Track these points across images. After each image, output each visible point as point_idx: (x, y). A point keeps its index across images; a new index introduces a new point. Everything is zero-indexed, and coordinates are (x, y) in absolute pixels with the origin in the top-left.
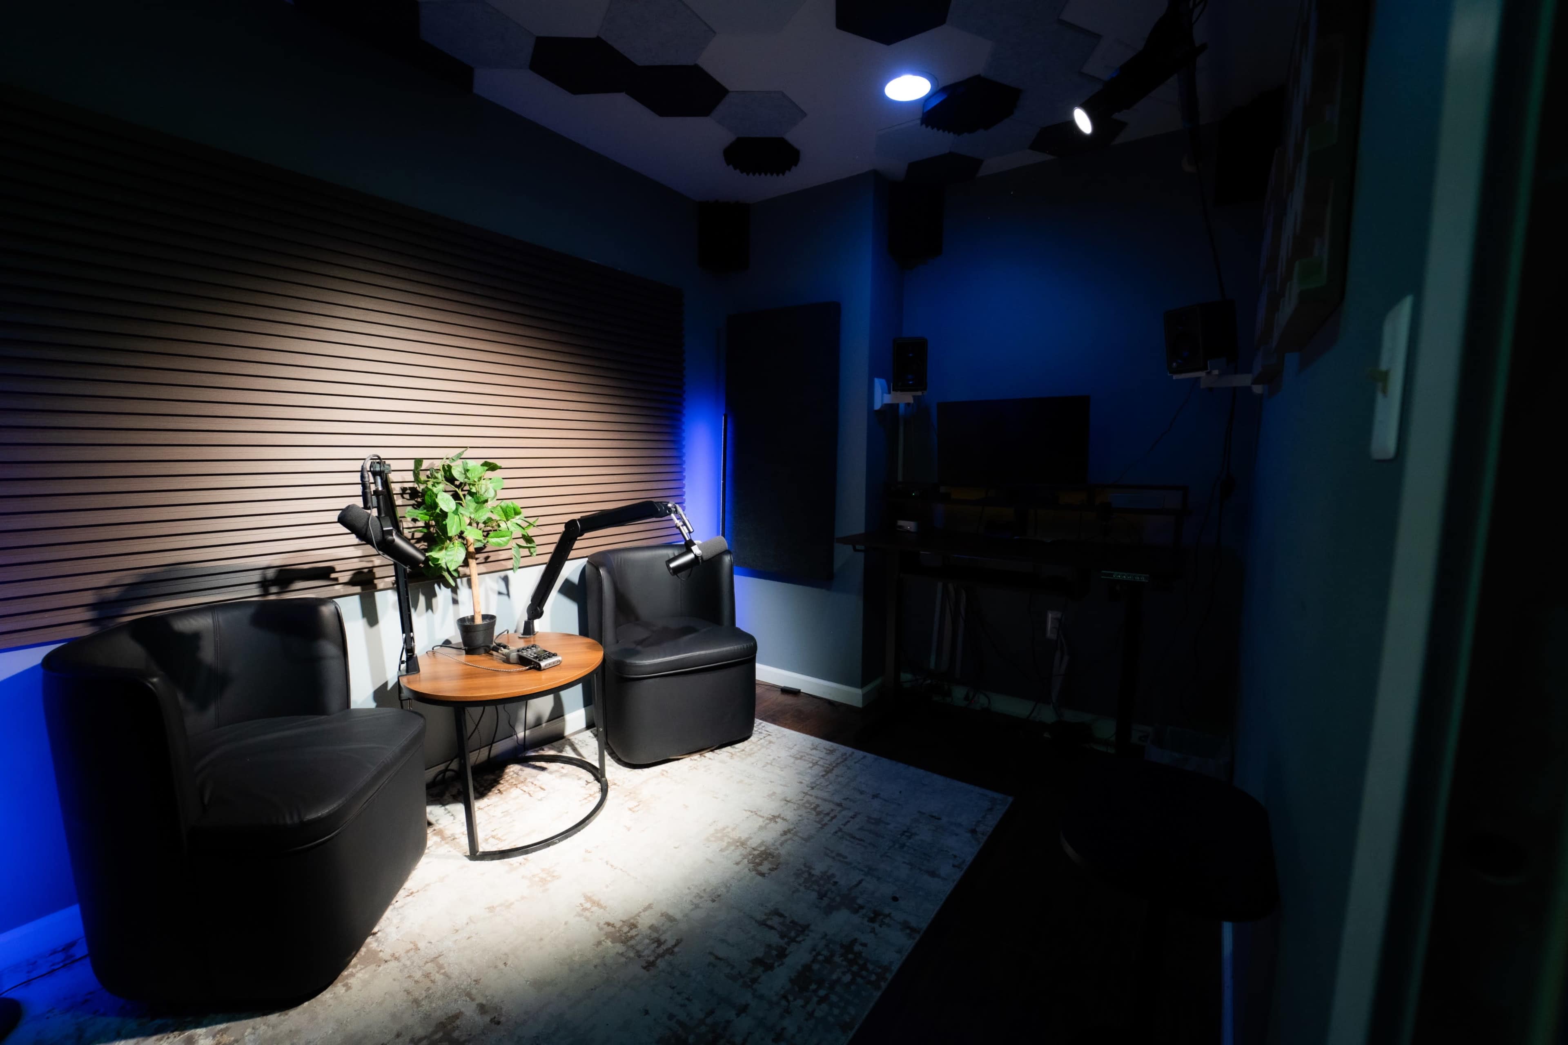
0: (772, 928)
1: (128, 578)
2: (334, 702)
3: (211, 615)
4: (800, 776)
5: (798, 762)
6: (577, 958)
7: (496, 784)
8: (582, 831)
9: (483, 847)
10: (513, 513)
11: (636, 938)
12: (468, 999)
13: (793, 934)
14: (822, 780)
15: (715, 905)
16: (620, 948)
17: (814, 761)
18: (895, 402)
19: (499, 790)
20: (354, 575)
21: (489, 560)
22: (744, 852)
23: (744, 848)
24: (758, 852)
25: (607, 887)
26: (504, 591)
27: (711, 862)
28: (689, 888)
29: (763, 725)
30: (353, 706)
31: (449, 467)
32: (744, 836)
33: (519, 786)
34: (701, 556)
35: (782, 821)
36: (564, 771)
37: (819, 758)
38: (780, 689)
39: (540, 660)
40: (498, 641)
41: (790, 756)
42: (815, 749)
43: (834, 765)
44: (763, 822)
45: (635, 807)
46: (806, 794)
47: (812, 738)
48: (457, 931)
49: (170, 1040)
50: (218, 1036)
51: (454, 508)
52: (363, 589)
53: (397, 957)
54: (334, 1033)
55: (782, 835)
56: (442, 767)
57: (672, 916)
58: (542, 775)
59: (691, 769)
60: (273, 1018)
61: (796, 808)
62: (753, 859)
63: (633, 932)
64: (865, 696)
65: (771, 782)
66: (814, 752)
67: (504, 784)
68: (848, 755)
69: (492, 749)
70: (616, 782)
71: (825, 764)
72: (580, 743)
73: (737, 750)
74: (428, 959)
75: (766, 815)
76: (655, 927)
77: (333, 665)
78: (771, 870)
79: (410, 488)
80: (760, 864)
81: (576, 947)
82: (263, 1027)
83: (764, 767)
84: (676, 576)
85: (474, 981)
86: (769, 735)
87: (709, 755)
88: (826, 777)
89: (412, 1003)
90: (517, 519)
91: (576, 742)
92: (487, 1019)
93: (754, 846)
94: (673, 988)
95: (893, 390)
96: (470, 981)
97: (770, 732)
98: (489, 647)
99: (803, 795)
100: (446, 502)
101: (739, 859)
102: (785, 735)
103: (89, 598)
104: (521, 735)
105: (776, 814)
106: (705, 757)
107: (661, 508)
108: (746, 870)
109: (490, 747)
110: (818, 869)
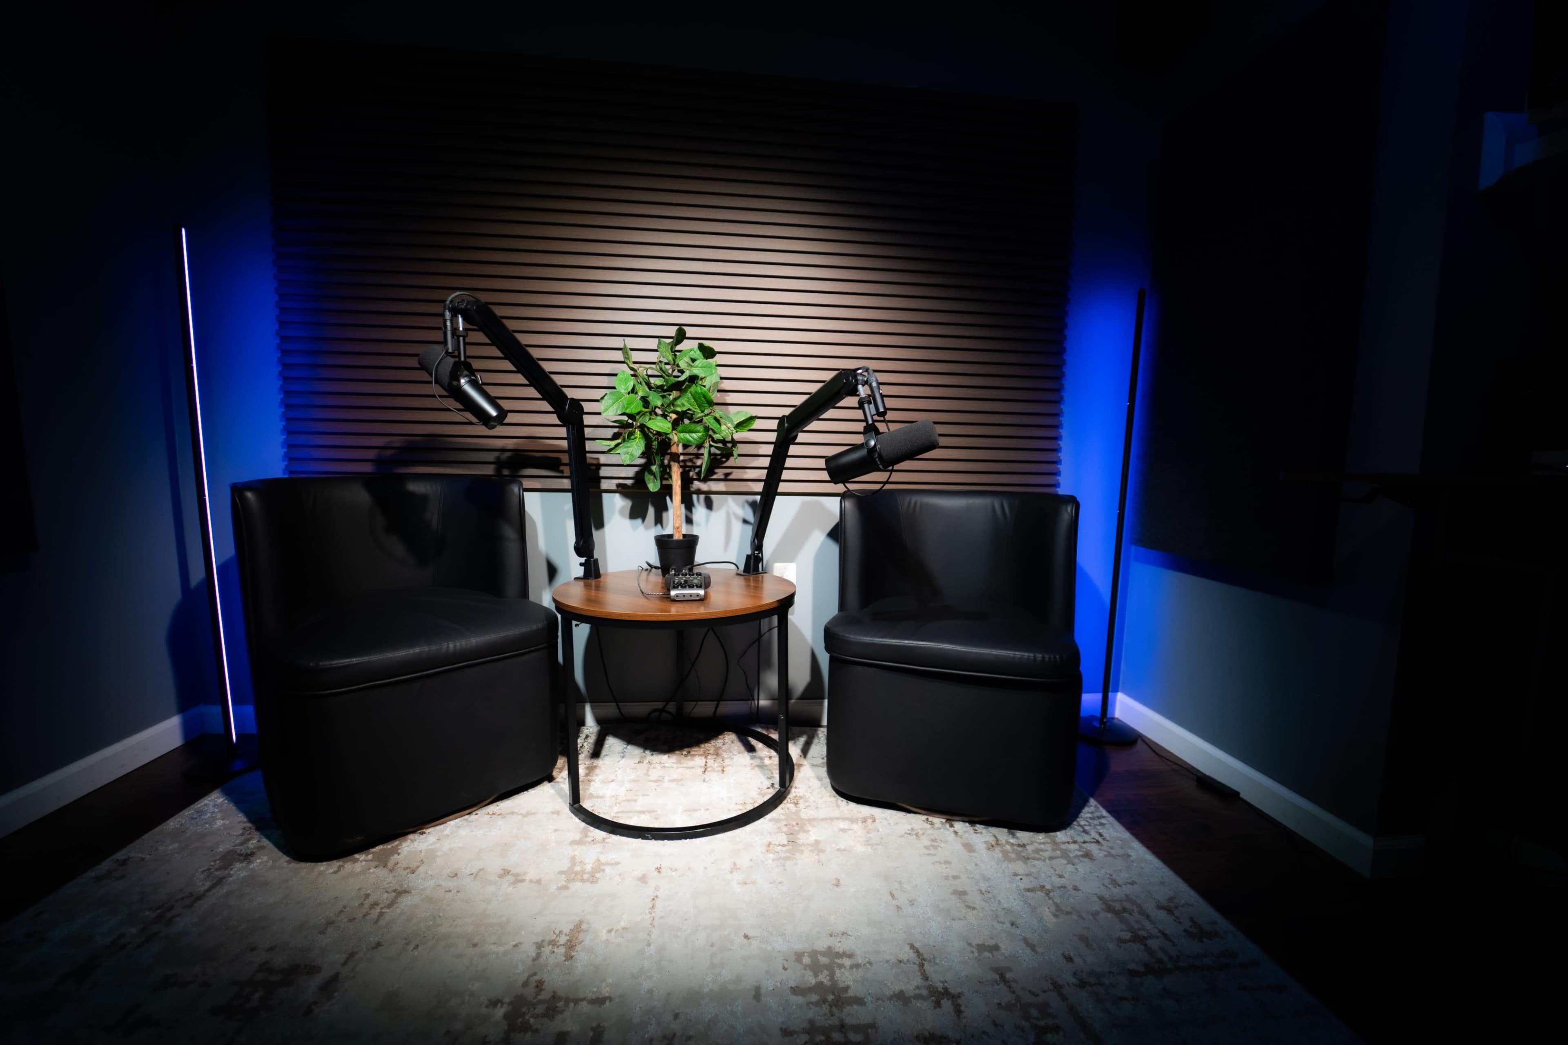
3: (442, 485)
4: (1080, 945)
5: (1104, 916)
12: (344, 959)
17: (1142, 933)
23: (830, 1011)
29: (1103, 821)
32: (854, 992)
33: (708, 759)
35: (949, 1010)
36: (765, 762)
37: (1160, 931)
38: (1195, 778)
41: (1100, 898)
42: (1169, 911)
43: (1182, 964)
44: (916, 987)
45: (778, 845)
46: (1057, 987)
47: (1184, 887)
48: (454, 876)
53: (394, 867)
56: (659, 705)
61: (1003, 1004)
64: (1378, 854)
65: (1011, 924)
66: (1161, 915)
67: (699, 750)
68: (1237, 961)
69: (721, 706)
70: (801, 798)
71: (1162, 950)
73: (1010, 840)
74: (400, 887)
75: (934, 979)
83: (1029, 890)
86: (1098, 842)
89: (326, 924)
92: (313, 998)
93: (849, 1021)
97: (1104, 839)
99: (1046, 986)
102: (1129, 856)
105: (957, 991)
109: (715, 703)
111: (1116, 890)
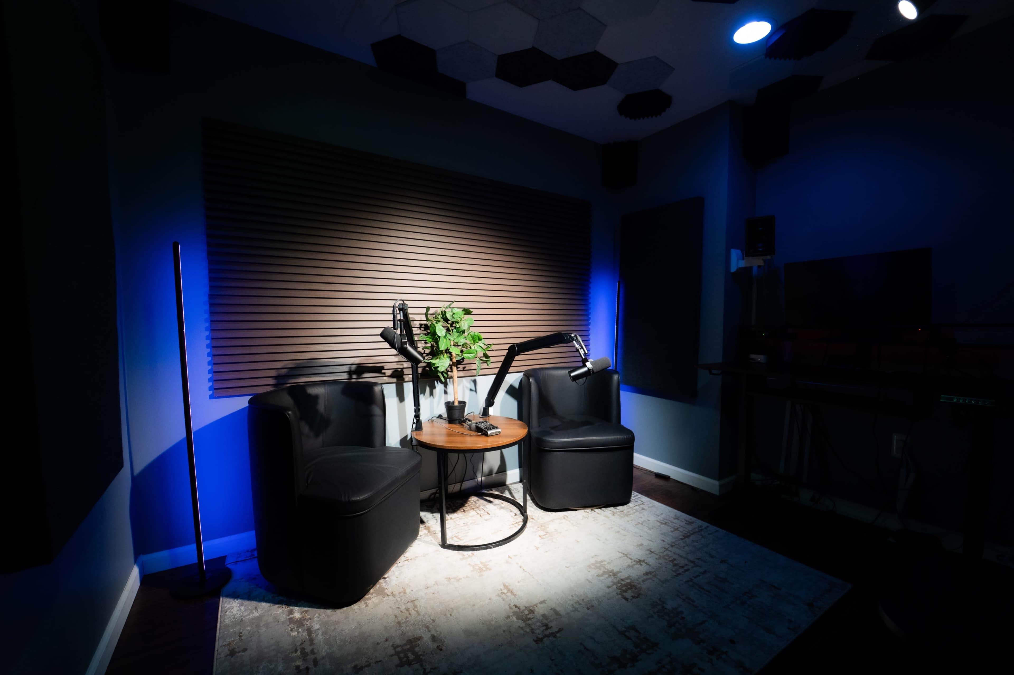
0: (628, 638)
1: (290, 365)
2: (378, 442)
3: (324, 387)
4: (664, 536)
5: (662, 526)
6: (493, 623)
7: (462, 506)
8: (508, 544)
9: (449, 542)
10: (478, 339)
11: (532, 620)
12: (427, 630)
13: (644, 646)
14: (681, 542)
15: (589, 612)
16: (521, 623)
17: (676, 528)
18: (748, 265)
19: (463, 510)
20: (394, 372)
21: (465, 369)
22: (615, 580)
23: (615, 577)
24: (625, 583)
25: (518, 582)
26: (474, 389)
27: (590, 582)
28: (572, 596)
29: (639, 496)
30: (388, 445)
31: (445, 312)
32: (616, 569)
33: (475, 509)
34: (592, 369)
35: (645, 564)
36: (503, 505)
37: (680, 526)
38: (654, 474)
39: (488, 430)
40: (466, 417)
41: (657, 521)
42: (678, 519)
43: (691, 533)
44: (631, 562)
45: (543, 535)
46: (667, 549)
47: (676, 511)
48: (428, 588)
49: (283, 609)
50: (303, 613)
51: (444, 335)
52: (397, 380)
53: (394, 594)
54: (355, 629)
55: (644, 575)
56: (431, 491)
57: (558, 612)
58: (490, 506)
59: (584, 518)
60: (329, 611)
61: (657, 558)
62: (621, 587)
63: (531, 616)
64: (721, 486)
65: (641, 536)
66: (676, 521)
67: (467, 507)
68: (703, 527)
69: (463, 485)
70: (533, 517)
71: (684, 530)
72: (514, 490)
73: (618, 511)
74: (409, 600)
75: (634, 558)
76: (546, 616)
77: (378, 420)
78: (633, 597)
79: (425, 324)
80: (626, 591)
81: (494, 616)
82: (324, 615)
83: (636, 525)
84: (574, 382)
85: (432, 620)
87: (597, 510)
88: (684, 540)
89: (397, 623)
90: (480, 343)
91: (512, 489)
92: (435, 645)
93: (622, 578)
94: (553, 660)
95: (746, 256)
96: (430, 619)
97: (644, 502)
98: (461, 420)
99: (664, 550)
100: (440, 330)
101: (611, 584)
102: (655, 506)
103: (273, 373)
104: (480, 479)
105: (642, 559)
106: (595, 511)
107: (567, 337)
108: (615, 593)
109: (461, 483)
110: (670, 605)
111: (659, 517)
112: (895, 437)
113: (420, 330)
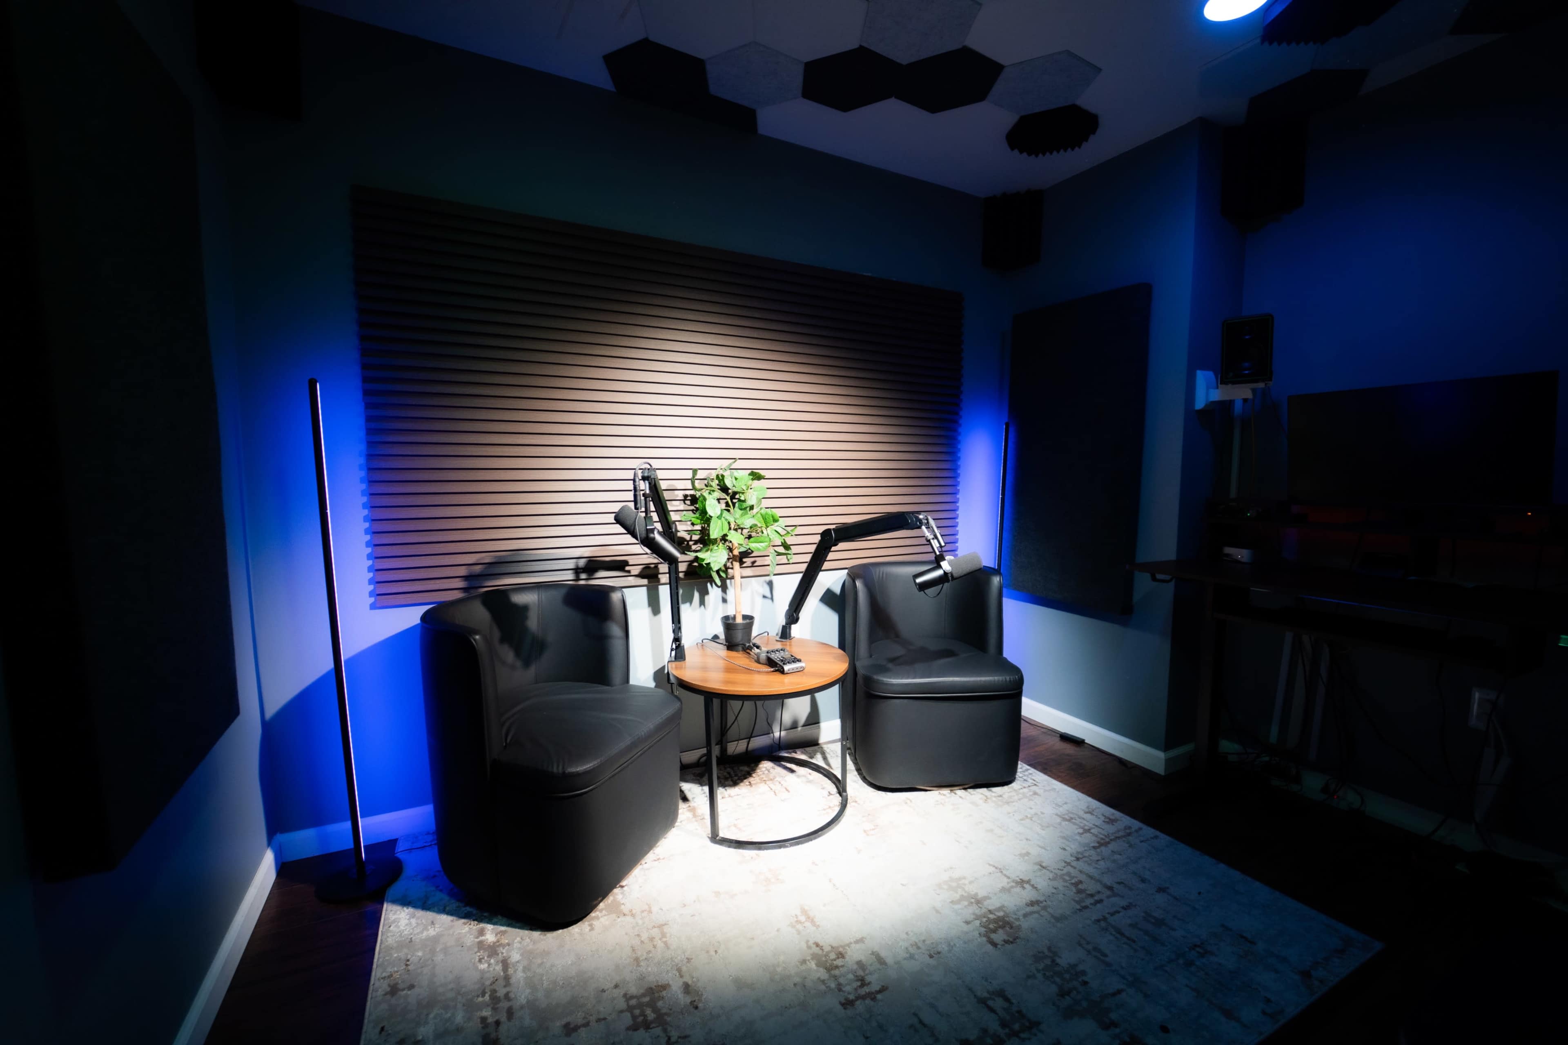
0: (992, 1010)
1: (487, 557)
2: (616, 676)
3: (537, 593)
4: (1064, 841)
5: (1064, 823)
6: (779, 970)
7: (748, 776)
8: (813, 841)
9: (723, 834)
10: (772, 520)
11: (841, 969)
12: (678, 974)
13: (1016, 1027)
14: (1092, 852)
15: (932, 962)
16: (822, 974)
17: (1086, 828)
18: (1227, 398)
19: (750, 782)
20: (644, 569)
21: (755, 565)
22: (978, 912)
23: (979, 907)
24: (995, 917)
25: (824, 905)
26: (769, 595)
27: (937, 911)
28: (907, 933)
29: (1029, 771)
30: (633, 681)
31: (723, 476)
32: (981, 894)
33: (768, 782)
34: (951, 573)
35: (1031, 888)
36: (811, 777)
37: (1093, 825)
38: (1059, 735)
39: (784, 664)
40: (754, 641)
41: (1057, 815)
42: (1091, 813)
43: (1113, 837)
44: (1008, 883)
45: (870, 830)
46: (1068, 864)
47: (1090, 799)
48: (685, 906)
49: (471, 926)
50: (499, 935)
51: (719, 513)
52: (649, 582)
53: (634, 913)
54: (572, 964)
55: (1027, 905)
57: (883, 959)
58: (790, 776)
59: (938, 804)
60: (536, 934)
61: (1051, 878)
62: (987, 923)
63: (839, 962)
64: (1168, 761)
65: (1027, 839)
66: (1088, 816)
67: (755, 779)
68: (1133, 830)
69: (750, 742)
70: (857, 800)
71: (1100, 833)
72: (831, 753)
73: (993, 794)
74: (655, 923)
75: (1013, 876)
76: (863, 964)
77: (617, 645)
78: (1006, 942)
79: (692, 496)
80: (994, 931)
81: (782, 958)
82: (528, 940)
83: (1022, 820)
84: (922, 592)
85: (687, 958)
86: (1035, 785)
87: (960, 792)
88: (1098, 850)
89: (634, 960)
90: (775, 527)
91: (828, 751)
92: (688, 1000)
93: (990, 908)
94: (867, 1038)
95: (1221, 384)
96: (683, 957)
97: (1037, 782)
98: (745, 645)
99: (1064, 864)
100: (713, 507)
101: (970, 918)
102: (1055, 789)
103: (463, 571)
104: (777, 734)
105: (1026, 879)
106: (955, 794)
107: (912, 520)
108: (976, 933)
109: (748, 740)
110: (1066, 958)
111: (1061, 809)
112: (1477, 695)
113: (685, 504)
